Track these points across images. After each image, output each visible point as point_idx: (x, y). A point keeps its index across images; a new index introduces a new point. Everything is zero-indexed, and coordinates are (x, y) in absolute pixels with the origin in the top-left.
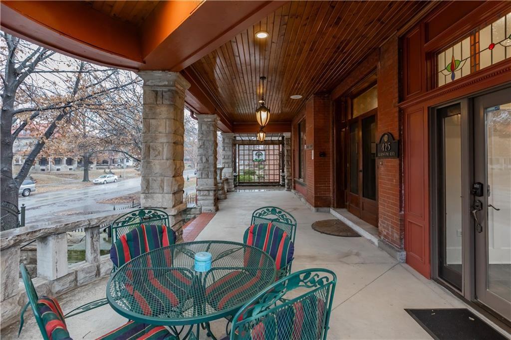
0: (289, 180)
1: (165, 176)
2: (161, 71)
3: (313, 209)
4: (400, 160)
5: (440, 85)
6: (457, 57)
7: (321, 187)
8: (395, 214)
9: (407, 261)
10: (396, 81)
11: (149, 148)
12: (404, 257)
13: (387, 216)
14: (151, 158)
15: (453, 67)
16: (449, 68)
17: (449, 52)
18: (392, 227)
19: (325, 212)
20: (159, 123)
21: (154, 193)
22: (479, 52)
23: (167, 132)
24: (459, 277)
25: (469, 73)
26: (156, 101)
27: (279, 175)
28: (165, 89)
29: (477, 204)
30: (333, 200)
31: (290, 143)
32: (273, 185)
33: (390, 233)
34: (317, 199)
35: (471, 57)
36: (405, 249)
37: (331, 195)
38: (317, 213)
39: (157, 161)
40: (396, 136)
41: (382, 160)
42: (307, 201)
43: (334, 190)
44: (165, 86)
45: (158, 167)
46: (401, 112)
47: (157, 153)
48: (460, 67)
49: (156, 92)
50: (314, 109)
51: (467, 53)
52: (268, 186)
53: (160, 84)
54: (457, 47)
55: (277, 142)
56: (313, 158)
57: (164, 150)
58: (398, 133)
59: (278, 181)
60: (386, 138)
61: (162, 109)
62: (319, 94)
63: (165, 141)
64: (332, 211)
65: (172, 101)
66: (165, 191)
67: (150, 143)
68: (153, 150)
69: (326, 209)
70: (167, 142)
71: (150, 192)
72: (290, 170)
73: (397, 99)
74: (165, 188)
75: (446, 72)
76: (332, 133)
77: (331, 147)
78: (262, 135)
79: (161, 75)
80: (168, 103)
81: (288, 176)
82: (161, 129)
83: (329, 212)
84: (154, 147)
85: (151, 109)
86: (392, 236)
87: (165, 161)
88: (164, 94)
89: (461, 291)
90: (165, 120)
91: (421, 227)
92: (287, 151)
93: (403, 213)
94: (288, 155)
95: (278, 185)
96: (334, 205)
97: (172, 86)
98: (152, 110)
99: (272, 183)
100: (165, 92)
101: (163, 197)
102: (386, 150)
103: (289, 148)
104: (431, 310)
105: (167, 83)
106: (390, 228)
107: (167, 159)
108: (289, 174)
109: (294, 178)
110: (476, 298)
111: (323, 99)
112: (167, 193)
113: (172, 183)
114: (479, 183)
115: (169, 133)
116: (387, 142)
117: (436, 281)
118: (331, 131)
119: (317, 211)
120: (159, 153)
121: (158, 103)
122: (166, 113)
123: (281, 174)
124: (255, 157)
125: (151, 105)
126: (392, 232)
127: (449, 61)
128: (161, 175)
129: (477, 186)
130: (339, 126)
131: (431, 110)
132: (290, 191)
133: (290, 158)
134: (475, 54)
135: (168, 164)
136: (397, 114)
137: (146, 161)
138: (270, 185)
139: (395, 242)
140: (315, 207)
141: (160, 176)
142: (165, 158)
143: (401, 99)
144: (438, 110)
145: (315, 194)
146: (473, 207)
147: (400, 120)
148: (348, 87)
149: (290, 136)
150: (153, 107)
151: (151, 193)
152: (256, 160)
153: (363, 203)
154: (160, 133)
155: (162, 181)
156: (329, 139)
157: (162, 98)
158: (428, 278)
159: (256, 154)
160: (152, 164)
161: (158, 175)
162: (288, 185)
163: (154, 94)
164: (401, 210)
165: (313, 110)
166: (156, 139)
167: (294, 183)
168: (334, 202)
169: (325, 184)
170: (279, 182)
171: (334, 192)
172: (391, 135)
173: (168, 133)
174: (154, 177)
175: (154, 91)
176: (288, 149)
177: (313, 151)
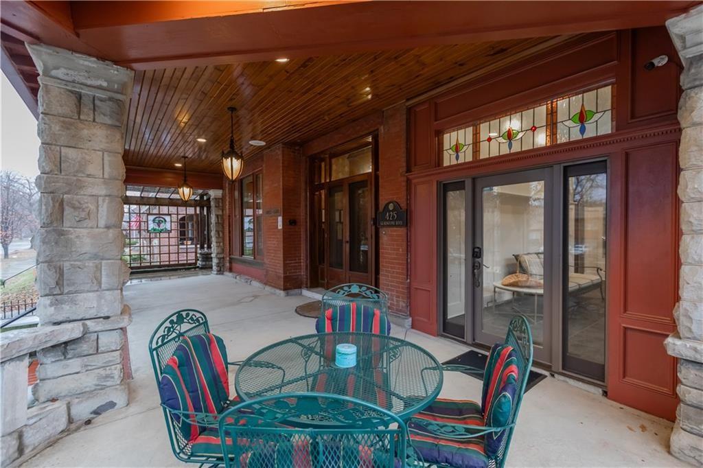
0: (219, 259)
1: (102, 259)
2: (94, 59)
3: (282, 293)
4: (407, 229)
5: (445, 165)
6: (461, 141)
7: (291, 263)
8: (402, 283)
9: (413, 327)
10: (404, 150)
11: (62, 203)
12: (410, 323)
13: (391, 286)
14: (67, 224)
15: (457, 149)
16: (454, 149)
17: (454, 134)
18: (398, 297)
19: (296, 295)
20: (87, 157)
21: (76, 292)
22: (480, 142)
23: (106, 176)
24: (462, 328)
25: (471, 160)
26: (79, 114)
27: (196, 253)
28: (100, 94)
29: (476, 264)
30: (307, 278)
31: (221, 204)
32: (186, 269)
33: (395, 303)
34: (286, 279)
35: (473, 143)
36: (410, 315)
37: (303, 273)
38: (289, 297)
39: (84, 232)
40: (403, 205)
41: (384, 229)
42: (266, 284)
43: (307, 266)
44: (100, 88)
45: (87, 241)
46: (408, 181)
47: (83, 215)
48: (463, 150)
49: (79, 97)
50: (283, 163)
51: (470, 139)
52: (176, 270)
53: (89, 82)
54: (461, 132)
55: (193, 202)
56: (280, 227)
57: (100, 209)
58: (405, 203)
59: (194, 261)
60: (391, 207)
61: (95, 131)
62: (290, 145)
63: (103, 192)
64: (305, 292)
65: (118, 120)
66: (103, 286)
67: (64, 194)
68: (75, 208)
69: (297, 291)
70: (106, 196)
71: (66, 291)
72: (221, 244)
73: (405, 169)
74: (104, 279)
75: (450, 152)
76: (304, 196)
77: (303, 214)
78: (186, 191)
79: (95, 66)
80: (109, 122)
81: (218, 254)
82: (93, 169)
83: (301, 294)
84: (77, 203)
85: (66, 126)
86: (398, 305)
87: (101, 230)
88: (97, 102)
89: (464, 338)
90: (101, 153)
91: (429, 291)
92: (217, 216)
93: (409, 281)
94: (217, 223)
95: (195, 268)
96: (307, 284)
97: (118, 93)
98: (68, 129)
99: (183, 265)
100: (101, 100)
101: (100, 298)
102: (391, 219)
103: (220, 213)
104: (455, 358)
105: (105, 84)
106: (394, 298)
107: (108, 227)
108: (220, 250)
109: (230, 255)
110: (474, 340)
111: (293, 152)
112: (108, 290)
113: (120, 269)
114: (478, 248)
115: (112, 178)
116: (393, 211)
117: (442, 336)
118: (303, 194)
119: (288, 295)
120: (89, 214)
121: (82, 117)
122: (104, 140)
123: (199, 251)
124: (152, 226)
125: (67, 120)
126: (397, 301)
127: (454, 143)
128: (95, 256)
129: (476, 250)
130: (314, 188)
131: (439, 183)
132: (223, 274)
133: (221, 226)
134: (476, 143)
135: (111, 235)
136: (404, 184)
137: (54, 230)
138: (180, 269)
139: (401, 311)
140: (284, 290)
141: (90, 259)
142: (102, 223)
143: (409, 170)
144: (444, 184)
145: (285, 273)
146: (474, 267)
147: (407, 190)
148: (335, 144)
149: (221, 195)
150: (71, 124)
151: (68, 293)
152: (154, 230)
153: (350, 277)
154: (88, 176)
155: (98, 268)
156: (300, 203)
157: (94, 110)
158: (435, 336)
159: (154, 221)
160: (73, 237)
161: (87, 256)
162: (218, 266)
163: (74, 98)
164: (407, 279)
165: (281, 165)
166: (80, 188)
167: (230, 263)
168: (307, 281)
169: (295, 260)
170: (196, 263)
171: (306, 269)
172: (397, 205)
173: (110, 179)
174: (75, 261)
175: (72, 92)
176: (217, 213)
177: (280, 219)
